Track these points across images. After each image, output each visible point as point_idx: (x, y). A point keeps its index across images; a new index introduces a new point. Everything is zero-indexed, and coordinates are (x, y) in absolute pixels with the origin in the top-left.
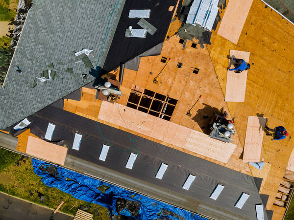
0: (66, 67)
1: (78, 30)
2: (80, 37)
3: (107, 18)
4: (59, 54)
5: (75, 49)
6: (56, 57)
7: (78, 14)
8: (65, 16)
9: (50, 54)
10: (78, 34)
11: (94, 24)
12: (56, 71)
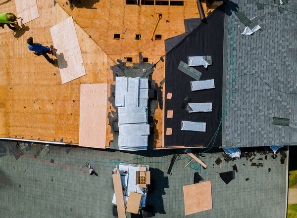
0: (266, 11)
1: (265, 58)
2: (260, 50)
3: (237, 76)
4: (277, 26)
5: (261, 33)
6: (279, 21)
7: (270, 76)
8: (283, 72)
9: (286, 24)
10: (263, 53)
11: (249, 67)
12: (275, 5)
